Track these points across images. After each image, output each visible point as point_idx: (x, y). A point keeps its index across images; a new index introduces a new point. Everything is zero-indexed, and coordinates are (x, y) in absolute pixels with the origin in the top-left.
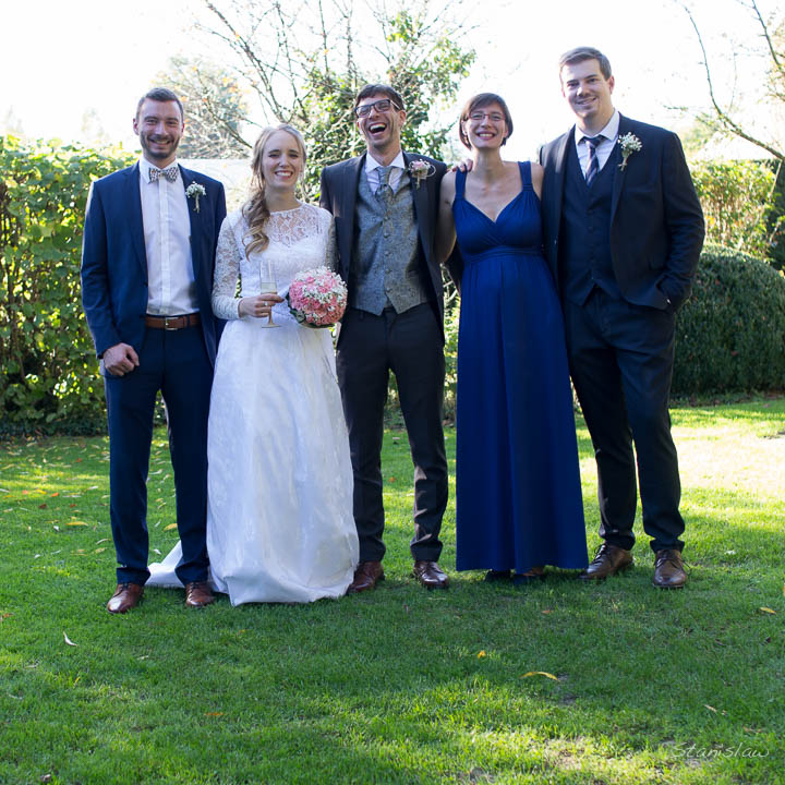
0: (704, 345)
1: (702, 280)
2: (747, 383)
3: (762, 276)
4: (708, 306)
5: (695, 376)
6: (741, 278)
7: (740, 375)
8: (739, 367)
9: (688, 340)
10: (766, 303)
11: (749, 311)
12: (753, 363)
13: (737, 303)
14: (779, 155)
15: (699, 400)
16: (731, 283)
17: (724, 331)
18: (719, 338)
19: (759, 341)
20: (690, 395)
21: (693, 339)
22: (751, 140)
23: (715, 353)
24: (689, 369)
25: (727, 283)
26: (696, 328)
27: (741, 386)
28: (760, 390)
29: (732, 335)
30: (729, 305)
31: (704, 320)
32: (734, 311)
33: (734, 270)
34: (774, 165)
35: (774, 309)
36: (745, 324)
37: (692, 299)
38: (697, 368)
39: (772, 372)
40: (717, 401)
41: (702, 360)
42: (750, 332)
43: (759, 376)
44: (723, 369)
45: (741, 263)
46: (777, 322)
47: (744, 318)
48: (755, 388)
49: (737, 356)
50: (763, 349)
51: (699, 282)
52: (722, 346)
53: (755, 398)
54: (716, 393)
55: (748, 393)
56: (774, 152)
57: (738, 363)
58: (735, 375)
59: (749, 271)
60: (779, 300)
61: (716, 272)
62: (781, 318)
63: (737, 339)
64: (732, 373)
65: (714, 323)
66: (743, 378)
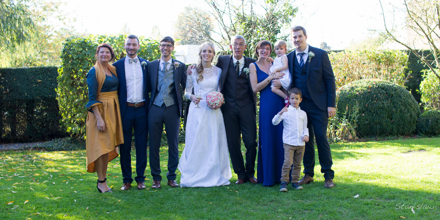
0: (381, 118)
1: (381, 94)
2: (397, 133)
3: (403, 93)
4: (383, 104)
5: (377, 129)
6: (395, 93)
7: (394, 130)
8: (394, 126)
9: (375, 116)
10: (404, 103)
11: (398, 106)
12: (399, 125)
13: (393, 103)
14: (410, 48)
15: (378, 139)
16: (391, 95)
17: (389, 112)
18: (387, 115)
19: (402, 117)
20: (375, 136)
21: (377, 116)
22: (399, 42)
23: (385, 121)
24: (375, 126)
25: (390, 95)
26: (378, 112)
27: (395, 133)
28: (401, 135)
29: (391, 114)
30: (390, 103)
31: (381, 109)
32: (392, 106)
33: (392, 90)
34: (408, 52)
35: (407, 105)
36: (396, 110)
37: (377, 101)
38: (378, 126)
39: (406, 128)
40: (386, 139)
41: (380, 124)
42: (398, 113)
43: (401, 130)
44: (388, 127)
45: (395, 88)
46: (408, 110)
47: (396, 109)
48: (400, 134)
49: (393, 122)
50: (403, 120)
51: (379, 94)
52: (388, 119)
53: (400, 138)
54: (385, 136)
55: (397, 136)
56: (408, 47)
57: (393, 125)
58: (392, 129)
59: (398, 91)
60: (409, 102)
61: (386, 91)
62: (409, 109)
63: (393, 116)
64: (391, 129)
65: (385, 110)
66: (395, 131)
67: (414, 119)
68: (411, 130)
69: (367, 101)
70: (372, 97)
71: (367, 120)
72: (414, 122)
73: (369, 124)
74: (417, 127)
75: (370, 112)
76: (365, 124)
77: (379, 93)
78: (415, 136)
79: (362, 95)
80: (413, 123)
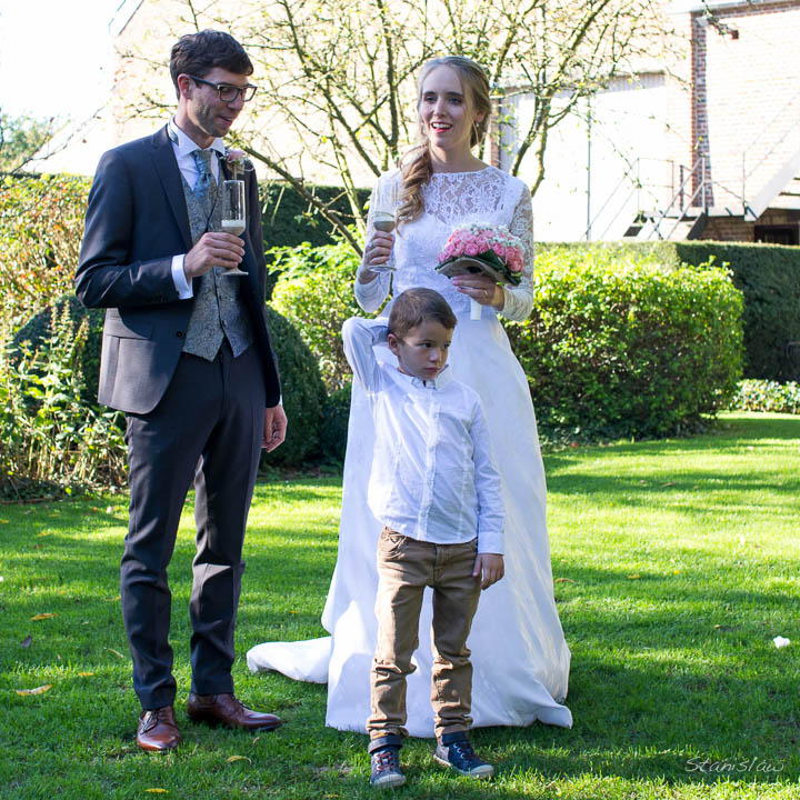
28: (273, 466)
35: (290, 364)
46: (294, 380)
48: (268, 462)
60: (293, 353)
62: (298, 375)
67: (313, 412)
68: (303, 450)
72: (312, 423)
74: (319, 435)
78: (316, 466)
80: (309, 423)
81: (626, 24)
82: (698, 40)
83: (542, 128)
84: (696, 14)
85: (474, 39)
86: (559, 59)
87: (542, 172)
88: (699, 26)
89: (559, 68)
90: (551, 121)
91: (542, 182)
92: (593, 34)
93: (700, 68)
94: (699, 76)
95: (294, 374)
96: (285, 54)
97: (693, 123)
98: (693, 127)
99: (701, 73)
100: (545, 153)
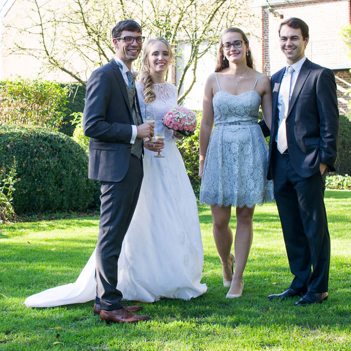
0: (46, 185)
1: (43, 148)
2: (68, 207)
4: (48, 162)
5: (41, 202)
6: (63, 147)
7: (65, 203)
8: (64, 198)
9: (37, 181)
10: (77, 162)
11: (69, 166)
12: (71, 196)
13: (62, 161)
15: (43, 217)
16: (58, 150)
17: (56, 177)
18: (54, 181)
19: (75, 183)
20: (38, 213)
21: (40, 181)
23: (52, 190)
24: (37, 198)
25: (56, 150)
26: (42, 175)
27: (65, 208)
28: (74, 211)
29: (60, 179)
30: (58, 162)
31: (45, 171)
32: (61, 166)
33: (59, 142)
35: (82, 165)
36: (67, 173)
37: (38, 158)
38: (42, 198)
39: (81, 201)
40: (52, 218)
41: (46, 194)
42: (70, 178)
43: (74, 203)
44: (56, 199)
47: (66, 170)
48: (72, 210)
49: (63, 191)
50: (76, 188)
51: (42, 148)
52: (55, 186)
53: (72, 216)
54: (51, 212)
55: (68, 211)
57: (63, 196)
58: (62, 202)
60: (83, 160)
61: (50, 143)
62: (85, 170)
63: (63, 181)
64: (60, 201)
65: (50, 172)
66: (66, 205)
67: (92, 187)
68: (87, 204)
69: (24, 159)
70: (32, 152)
71: (25, 188)
73: (28, 194)
75: (30, 175)
76: (22, 195)
77: (41, 146)
78: (93, 211)
79: (15, 148)
80: (90, 192)
81: (232, 12)
82: (265, 19)
83: (195, 58)
84: (264, 7)
85: (164, 18)
86: (202, 28)
87: (195, 79)
88: (265, 13)
89: (202, 32)
90: (199, 56)
91: (195, 83)
92: (218, 16)
93: (266, 32)
94: (265, 35)
95: (83, 170)
96: (79, 26)
97: (263, 56)
98: (263, 58)
99: (266, 34)
100: (196, 70)
